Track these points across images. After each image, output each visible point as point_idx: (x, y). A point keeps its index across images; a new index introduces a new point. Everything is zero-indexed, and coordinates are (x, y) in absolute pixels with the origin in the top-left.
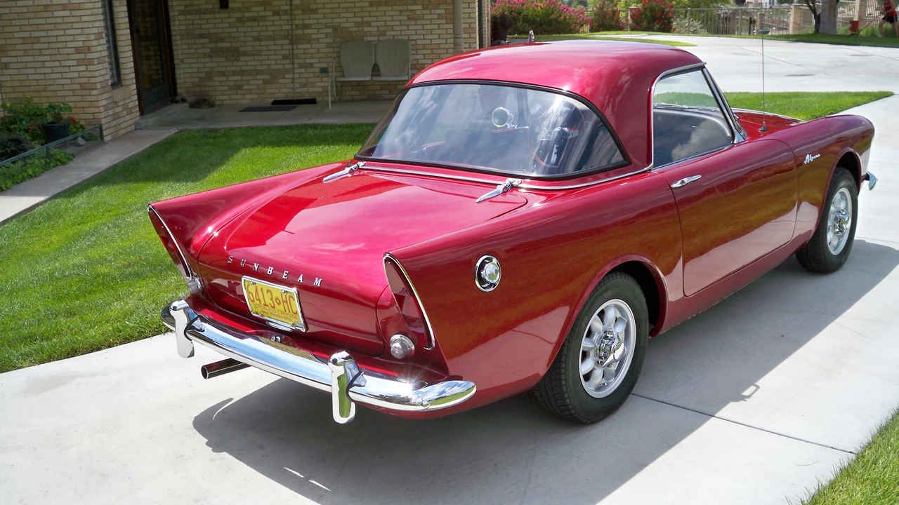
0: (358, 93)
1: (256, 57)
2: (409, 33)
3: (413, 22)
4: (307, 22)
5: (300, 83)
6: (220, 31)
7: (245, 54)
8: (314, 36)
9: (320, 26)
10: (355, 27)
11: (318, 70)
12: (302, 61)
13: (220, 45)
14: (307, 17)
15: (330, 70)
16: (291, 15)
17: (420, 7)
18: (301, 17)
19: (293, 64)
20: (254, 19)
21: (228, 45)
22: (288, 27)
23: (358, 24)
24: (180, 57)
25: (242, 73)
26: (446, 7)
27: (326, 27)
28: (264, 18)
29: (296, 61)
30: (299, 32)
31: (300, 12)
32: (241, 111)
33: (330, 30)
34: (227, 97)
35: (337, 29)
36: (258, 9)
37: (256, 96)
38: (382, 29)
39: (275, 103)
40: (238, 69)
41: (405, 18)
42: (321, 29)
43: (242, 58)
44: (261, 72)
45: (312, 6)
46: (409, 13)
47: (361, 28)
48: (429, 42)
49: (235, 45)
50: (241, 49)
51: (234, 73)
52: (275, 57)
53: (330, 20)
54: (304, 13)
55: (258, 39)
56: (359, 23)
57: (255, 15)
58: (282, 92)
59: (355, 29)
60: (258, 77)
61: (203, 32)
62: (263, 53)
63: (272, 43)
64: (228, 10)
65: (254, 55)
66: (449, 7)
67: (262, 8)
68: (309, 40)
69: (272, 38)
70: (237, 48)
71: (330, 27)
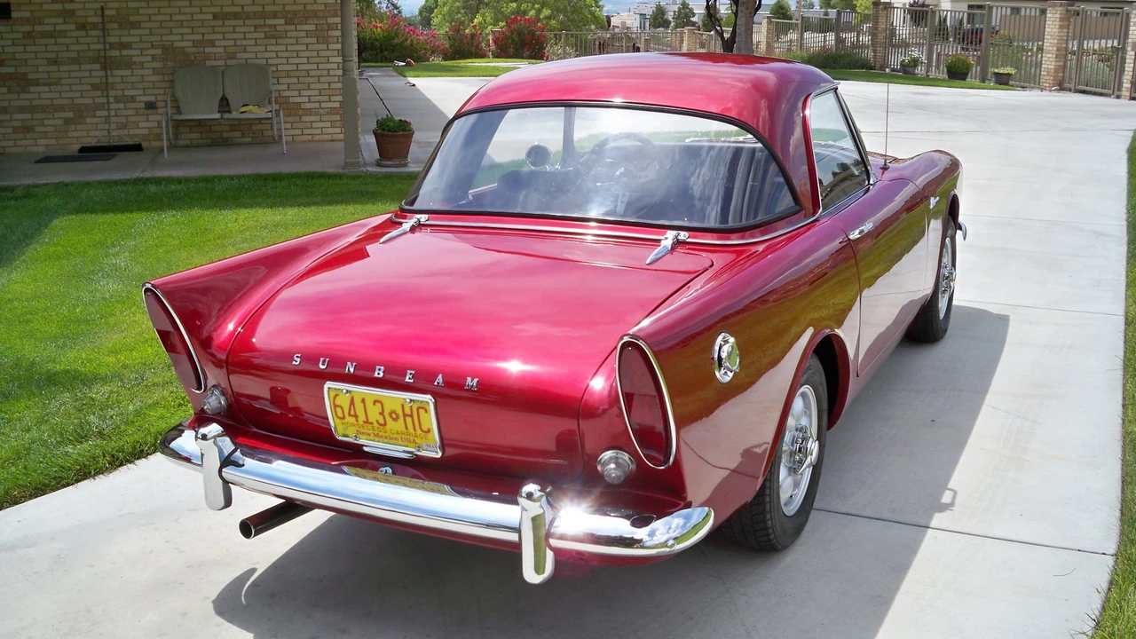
0: (198, 136)
1: (53, 88)
2: (267, 55)
3: (273, 41)
4: (124, 39)
5: (117, 123)
7: (37, 83)
8: (134, 59)
9: (145, 45)
10: (194, 46)
11: (143, 105)
12: (120, 93)
14: (126, 32)
15: (158, 104)
16: (103, 30)
17: (282, 21)
18: (118, 32)
19: (107, 96)
20: (50, 35)
21: (10, 70)
22: (100, 47)
23: (196, 43)
25: (33, 109)
26: (316, 22)
27: (153, 47)
28: (63, 34)
29: (112, 93)
30: (115, 53)
31: (115, 26)
32: (36, 162)
33: (159, 51)
34: (11, 143)
35: (168, 50)
36: (53, 20)
37: (54, 142)
38: (231, 50)
39: (84, 150)
40: (27, 103)
41: (262, 35)
42: (146, 49)
43: (32, 89)
44: (60, 108)
45: (133, 19)
46: (266, 30)
47: (201, 49)
48: (294, 67)
49: (22, 70)
50: (31, 76)
51: (21, 110)
52: (79, 88)
53: (158, 38)
54: (121, 26)
55: (55, 62)
56: (198, 41)
57: (50, 28)
58: (93, 134)
59: (193, 50)
60: (57, 115)
62: (63, 82)
63: (76, 67)
64: (11, 22)
65: (50, 85)
66: (320, 22)
67: (61, 20)
68: (128, 64)
69: (76, 61)
70: (25, 74)
71: (159, 47)
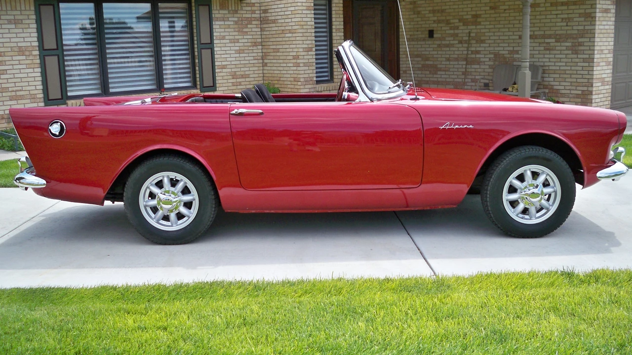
1: (447, 73)
2: (544, 60)
3: (548, 52)
4: (478, 49)
6: (428, 53)
7: (441, 70)
8: (481, 60)
9: (486, 52)
10: (509, 54)
11: (483, 85)
12: (473, 77)
13: (427, 62)
14: (478, 45)
15: (490, 85)
16: (469, 44)
17: (553, 40)
18: (475, 45)
20: (447, 46)
21: (431, 63)
22: (465, 52)
23: (511, 52)
24: (404, 69)
25: (438, 83)
26: (572, 41)
27: (490, 53)
28: (452, 46)
29: (469, 77)
30: (473, 56)
31: (474, 42)
33: (492, 56)
35: (497, 55)
36: (450, 39)
40: (436, 80)
41: (542, 48)
42: (487, 54)
43: (439, 73)
44: (449, 83)
45: (483, 38)
46: (545, 45)
47: (512, 55)
48: (558, 68)
49: (435, 63)
50: (439, 66)
51: (434, 83)
52: (457, 73)
53: (493, 49)
54: (477, 43)
55: (448, 60)
57: (448, 42)
59: (508, 56)
60: (447, 86)
61: (420, 53)
62: (451, 70)
63: (456, 63)
64: (433, 39)
65: (445, 71)
66: (574, 41)
67: (452, 38)
68: (478, 62)
69: (457, 59)
70: (436, 65)
71: (492, 53)
